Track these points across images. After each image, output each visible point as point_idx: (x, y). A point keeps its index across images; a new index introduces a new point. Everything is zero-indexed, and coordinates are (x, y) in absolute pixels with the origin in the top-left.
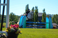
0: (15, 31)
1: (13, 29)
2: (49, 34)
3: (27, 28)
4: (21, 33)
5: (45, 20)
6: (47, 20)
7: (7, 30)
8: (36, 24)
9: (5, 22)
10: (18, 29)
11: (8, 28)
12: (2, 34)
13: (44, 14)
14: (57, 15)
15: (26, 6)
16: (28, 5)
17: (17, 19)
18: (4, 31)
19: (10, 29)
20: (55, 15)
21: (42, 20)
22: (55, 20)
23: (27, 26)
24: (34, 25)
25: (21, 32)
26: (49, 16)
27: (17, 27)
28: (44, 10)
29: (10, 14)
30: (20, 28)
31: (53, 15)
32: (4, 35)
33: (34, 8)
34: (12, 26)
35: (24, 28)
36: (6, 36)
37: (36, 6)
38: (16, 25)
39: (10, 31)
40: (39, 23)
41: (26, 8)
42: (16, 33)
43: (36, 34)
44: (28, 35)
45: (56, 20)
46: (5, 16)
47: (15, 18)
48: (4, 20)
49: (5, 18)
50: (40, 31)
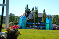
0: (15, 32)
1: (13, 30)
2: (49, 35)
3: (27, 29)
4: (21, 35)
5: (45, 20)
6: (47, 21)
7: (7, 32)
8: (36, 25)
9: (5, 23)
10: (18, 30)
11: (7, 29)
12: (1, 35)
13: (44, 15)
14: (57, 16)
15: (26, 7)
16: (28, 6)
17: (16, 20)
18: (3, 32)
19: (9, 30)
20: (55, 16)
21: (42, 21)
22: (55, 21)
23: (26, 27)
24: (33, 26)
25: (21, 33)
26: (49, 17)
27: (17, 28)
28: (44, 11)
29: (9, 15)
30: (19, 29)
31: (53, 15)
32: (3, 36)
33: (33, 8)
34: (11, 27)
35: (24, 29)
36: (5, 37)
37: (36, 7)
38: (15, 26)
39: (10, 32)
40: (39, 23)
41: (26, 8)
42: (16, 34)
43: (36, 35)
44: (28, 36)
45: (57, 21)
46: (5, 16)
47: (15, 19)
48: (3, 21)
49: (4, 18)
50: (40, 32)
